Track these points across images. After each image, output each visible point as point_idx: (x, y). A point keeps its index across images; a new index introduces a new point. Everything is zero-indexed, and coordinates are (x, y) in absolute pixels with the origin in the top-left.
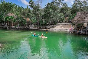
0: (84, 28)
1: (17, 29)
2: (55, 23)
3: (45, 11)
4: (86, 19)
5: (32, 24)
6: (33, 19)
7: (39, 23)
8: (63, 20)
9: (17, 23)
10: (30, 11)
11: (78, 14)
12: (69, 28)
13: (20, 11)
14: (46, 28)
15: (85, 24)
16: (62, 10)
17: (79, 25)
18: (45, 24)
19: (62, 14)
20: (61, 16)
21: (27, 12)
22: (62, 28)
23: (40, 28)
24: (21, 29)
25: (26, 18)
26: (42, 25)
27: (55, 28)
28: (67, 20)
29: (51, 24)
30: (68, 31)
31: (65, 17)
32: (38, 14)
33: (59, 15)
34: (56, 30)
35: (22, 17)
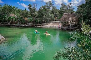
0: (69, 25)
1: (18, 27)
2: (47, 21)
3: (39, 12)
4: (70, 18)
5: (29, 22)
6: (30, 18)
7: (35, 22)
8: (53, 19)
9: (18, 22)
10: (27, 13)
11: (64, 15)
12: (57, 25)
13: (20, 13)
14: (40, 26)
15: (69, 22)
16: (53, 12)
17: (65, 23)
18: (39, 22)
19: (52, 14)
20: (51, 16)
21: (25, 13)
22: (53, 25)
23: (36, 25)
24: (21, 26)
25: (25, 17)
26: (37, 23)
27: (47, 25)
28: (56, 19)
29: (44, 22)
30: (57, 27)
31: (55, 17)
32: (34, 14)
33: (50, 15)
34: (48, 27)
35: (21, 17)
